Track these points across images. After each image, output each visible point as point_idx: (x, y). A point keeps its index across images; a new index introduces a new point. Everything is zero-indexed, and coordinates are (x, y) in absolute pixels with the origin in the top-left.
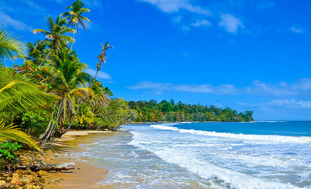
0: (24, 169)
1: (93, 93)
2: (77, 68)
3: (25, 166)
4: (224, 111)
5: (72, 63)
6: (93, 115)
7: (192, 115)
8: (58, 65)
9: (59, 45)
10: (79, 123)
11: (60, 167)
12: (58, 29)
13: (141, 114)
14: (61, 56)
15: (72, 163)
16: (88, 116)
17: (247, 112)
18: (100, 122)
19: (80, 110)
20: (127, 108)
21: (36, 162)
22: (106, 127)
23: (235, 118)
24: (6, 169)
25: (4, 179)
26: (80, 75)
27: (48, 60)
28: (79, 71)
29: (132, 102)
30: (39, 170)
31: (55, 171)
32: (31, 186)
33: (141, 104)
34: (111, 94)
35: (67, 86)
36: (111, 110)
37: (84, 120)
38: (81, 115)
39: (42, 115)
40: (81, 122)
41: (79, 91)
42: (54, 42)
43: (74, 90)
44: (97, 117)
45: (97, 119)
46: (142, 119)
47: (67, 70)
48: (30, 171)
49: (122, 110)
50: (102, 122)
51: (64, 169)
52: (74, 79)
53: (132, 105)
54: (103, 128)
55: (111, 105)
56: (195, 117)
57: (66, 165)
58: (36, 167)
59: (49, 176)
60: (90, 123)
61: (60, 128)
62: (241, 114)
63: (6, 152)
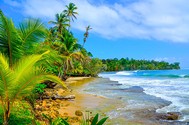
0: (48, 98)
1: (82, 55)
2: (73, 41)
3: (49, 97)
4: (160, 63)
5: (70, 38)
6: (82, 68)
7: (140, 66)
8: (62, 40)
9: (62, 29)
10: (75, 73)
11: (67, 97)
12: (61, 20)
13: (109, 67)
14: (64, 36)
15: (73, 95)
16: (80, 69)
17: (175, 63)
18: (86, 72)
19: (75, 66)
20: (101, 63)
21: (54, 95)
22: (90, 75)
23: (168, 67)
24: (39, 98)
25: (38, 104)
26: (75, 45)
27: (57, 38)
28: (74, 43)
29: (104, 60)
30: (56, 99)
31: (64, 100)
32: (53, 108)
33: (109, 61)
34: (92, 56)
35: (68, 52)
36: (92, 65)
37: (77, 71)
38: (75, 68)
39: (56, 68)
40: (76, 73)
41: (75, 54)
42: (60, 27)
43: (72, 54)
44: (84, 69)
45: (84, 70)
46: (110, 70)
47: (68, 43)
48: (51, 100)
49: (98, 65)
50: (87, 72)
51: (69, 98)
52: (72, 48)
53: (104, 61)
54: (88, 76)
55: (92, 62)
56: (142, 67)
57: (70, 96)
58: (54, 97)
59: (62, 102)
60: (81, 73)
61: (65, 76)
62: (171, 64)
63: (39, 89)
